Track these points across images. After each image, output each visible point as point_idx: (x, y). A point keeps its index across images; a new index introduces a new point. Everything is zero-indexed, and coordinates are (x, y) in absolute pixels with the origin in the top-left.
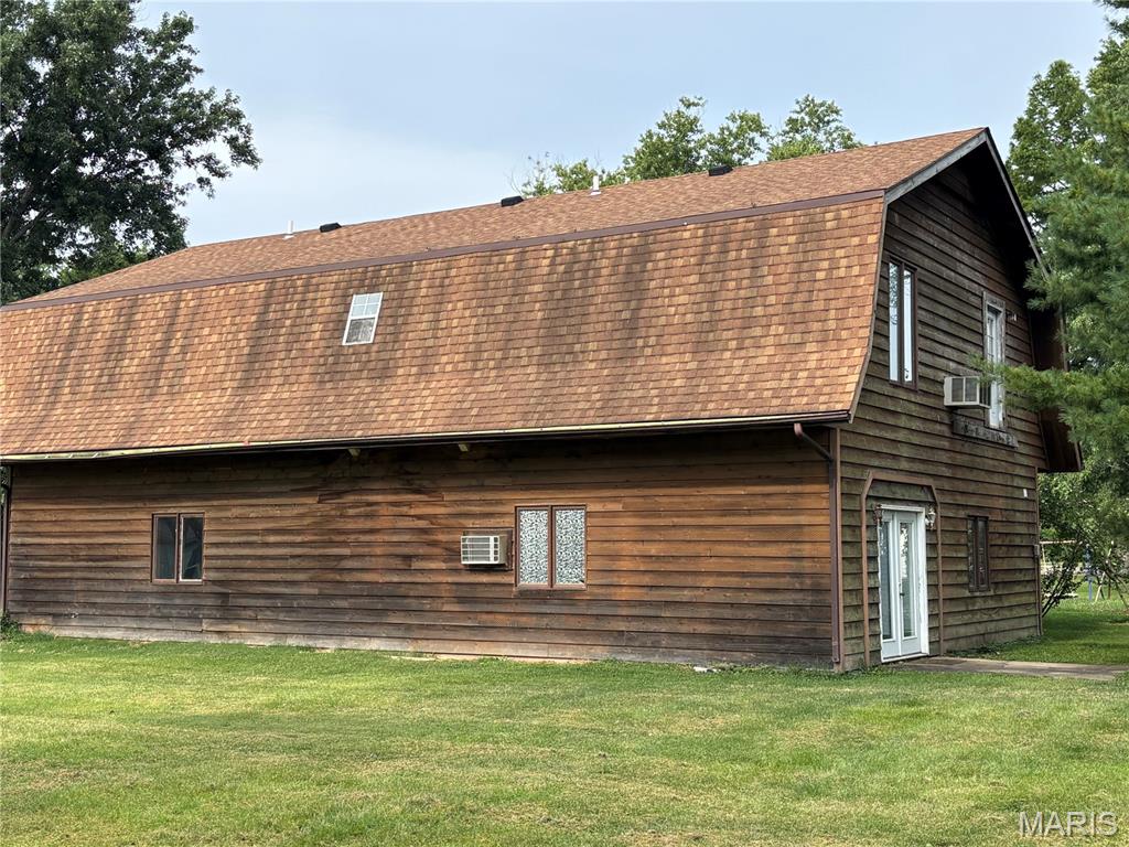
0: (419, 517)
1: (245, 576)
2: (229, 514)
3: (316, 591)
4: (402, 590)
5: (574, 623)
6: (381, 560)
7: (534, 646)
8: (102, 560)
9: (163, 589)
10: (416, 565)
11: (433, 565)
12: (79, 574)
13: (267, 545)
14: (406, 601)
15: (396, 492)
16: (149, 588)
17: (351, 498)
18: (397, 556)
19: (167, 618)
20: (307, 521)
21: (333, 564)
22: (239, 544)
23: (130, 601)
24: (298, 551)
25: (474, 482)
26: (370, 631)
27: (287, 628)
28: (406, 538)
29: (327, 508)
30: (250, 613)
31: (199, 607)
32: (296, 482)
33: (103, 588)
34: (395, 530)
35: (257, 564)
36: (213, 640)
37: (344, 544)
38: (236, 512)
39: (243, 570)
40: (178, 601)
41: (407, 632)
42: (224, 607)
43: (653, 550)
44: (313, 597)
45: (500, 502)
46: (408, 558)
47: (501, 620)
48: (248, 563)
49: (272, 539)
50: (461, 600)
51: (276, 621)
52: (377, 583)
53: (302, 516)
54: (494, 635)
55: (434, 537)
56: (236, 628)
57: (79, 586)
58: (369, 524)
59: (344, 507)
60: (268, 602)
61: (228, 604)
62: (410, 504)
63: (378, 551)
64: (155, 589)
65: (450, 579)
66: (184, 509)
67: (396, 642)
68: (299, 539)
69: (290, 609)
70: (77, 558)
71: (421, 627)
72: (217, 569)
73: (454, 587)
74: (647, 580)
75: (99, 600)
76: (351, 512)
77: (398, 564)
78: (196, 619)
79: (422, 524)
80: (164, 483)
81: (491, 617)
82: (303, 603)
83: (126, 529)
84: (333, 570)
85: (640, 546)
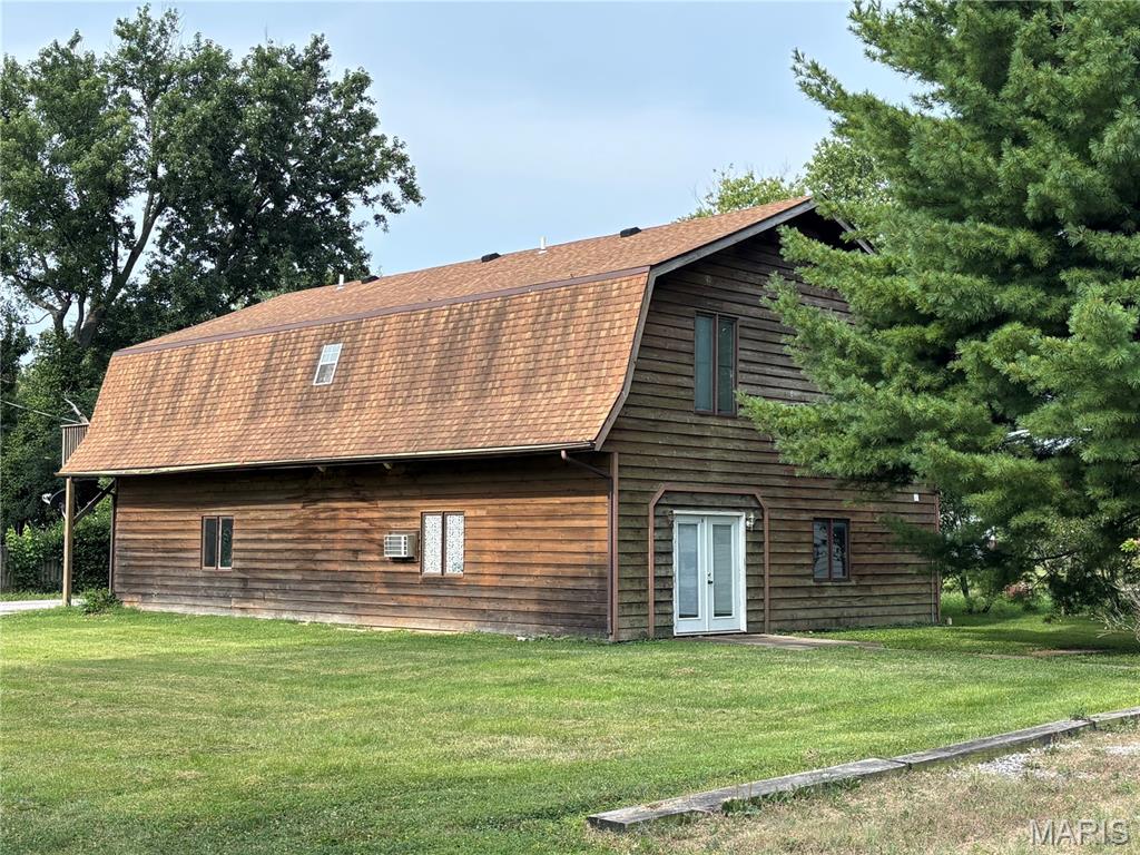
0: (363, 520)
1: (258, 565)
2: (247, 517)
3: (300, 577)
4: (352, 578)
5: (456, 604)
6: (340, 553)
7: (431, 621)
8: (172, 551)
9: (208, 575)
10: (362, 557)
11: (371, 558)
12: (158, 563)
13: (271, 541)
14: (355, 585)
15: (349, 500)
16: (200, 574)
17: (321, 505)
18: (350, 550)
19: (209, 597)
20: (295, 523)
21: (310, 556)
22: (255, 540)
23: (189, 584)
24: (290, 546)
25: (396, 493)
26: (333, 608)
27: (283, 606)
28: (355, 536)
29: (307, 512)
30: (260, 594)
31: (230, 589)
32: (289, 491)
33: (172, 573)
34: (349, 531)
35: (265, 556)
36: (238, 614)
37: (318, 541)
38: (252, 515)
39: (257, 560)
40: (217, 584)
41: (355, 610)
42: (244, 589)
43: (504, 546)
44: (299, 582)
45: (412, 509)
46: (356, 552)
47: (412, 601)
48: (259, 555)
49: (274, 536)
50: (388, 585)
51: (276, 601)
52: (336, 571)
53: (292, 518)
54: (408, 612)
55: (372, 536)
56: (252, 606)
57: (158, 572)
58: (332, 525)
59: (317, 512)
60: (270, 586)
61: (246, 587)
62: (357, 510)
63: (338, 546)
64: (204, 575)
65: (381, 569)
66: (222, 512)
67: (349, 617)
68: (290, 536)
69: (285, 591)
70: (156, 550)
71: (364, 606)
72: (241, 559)
73: (384, 575)
74: (500, 570)
75: (169, 583)
76: (322, 515)
77: (349, 556)
78: (227, 598)
79: (365, 525)
80: (209, 492)
81: (405, 598)
82: (292, 586)
83: (186, 527)
84: (311, 560)
85: (496, 543)
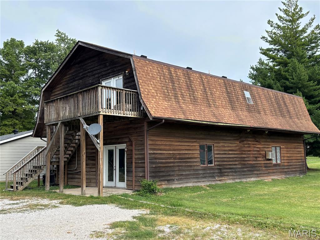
0: (258, 148)
1: (225, 163)
3: (240, 167)
4: (256, 165)
6: (252, 158)
7: (275, 176)
9: (204, 168)
10: (258, 159)
11: (260, 159)
13: (229, 154)
14: (257, 168)
15: (253, 141)
16: (200, 168)
17: (245, 142)
18: (254, 157)
19: (205, 177)
20: (237, 148)
21: (243, 159)
22: (223, 154)
23: (194, 173)
24: (236, 156)
25: (265, 140)
26: (252, 176)
27: (235, 177)
28: (256, 153)
29: (241, 144)
30: (226, 174)
31: (214, 173)
32: (234, 137)
33: (184, 169)
34: (254, 151)
35: (228, 159)
36: (219, 183)
37: (245, 154)
38: (221, 144)
39: (224, 161)
40: (208, 172)
41: (258, 175)
42: (221, 173)
45: (269, 145)
46: (256, 157)
47: (271, 171)
48: (225, 159)
49: (230, 152)
50: (265, 167)
51: (233, 175)
52: (252, 164)
53: (236, 146)
54: (271, 174)
55: (260, 153)
56: (223, 178)
57: (177, 169)
58: (249, 149)
59: (244, 144)
60: (230, 170)
61: (221, 171)
62: (256, 144)
63: (251, 156)
64: (202, 168)
65: (263, 162)
66: (208, 143)
67: (256, 178)
68: (236, 153)
69: (236, 172)
70: (175, 159)
71: (260, 174)
72: (218, 161)
73: (264, 164)
75: (184, 173)
76: (246, 146)
77: (255, 159)
78: (214, 177)
80: (202, 134)
82: (239, 170)
83: (191, 148)
84: (244, 161)
